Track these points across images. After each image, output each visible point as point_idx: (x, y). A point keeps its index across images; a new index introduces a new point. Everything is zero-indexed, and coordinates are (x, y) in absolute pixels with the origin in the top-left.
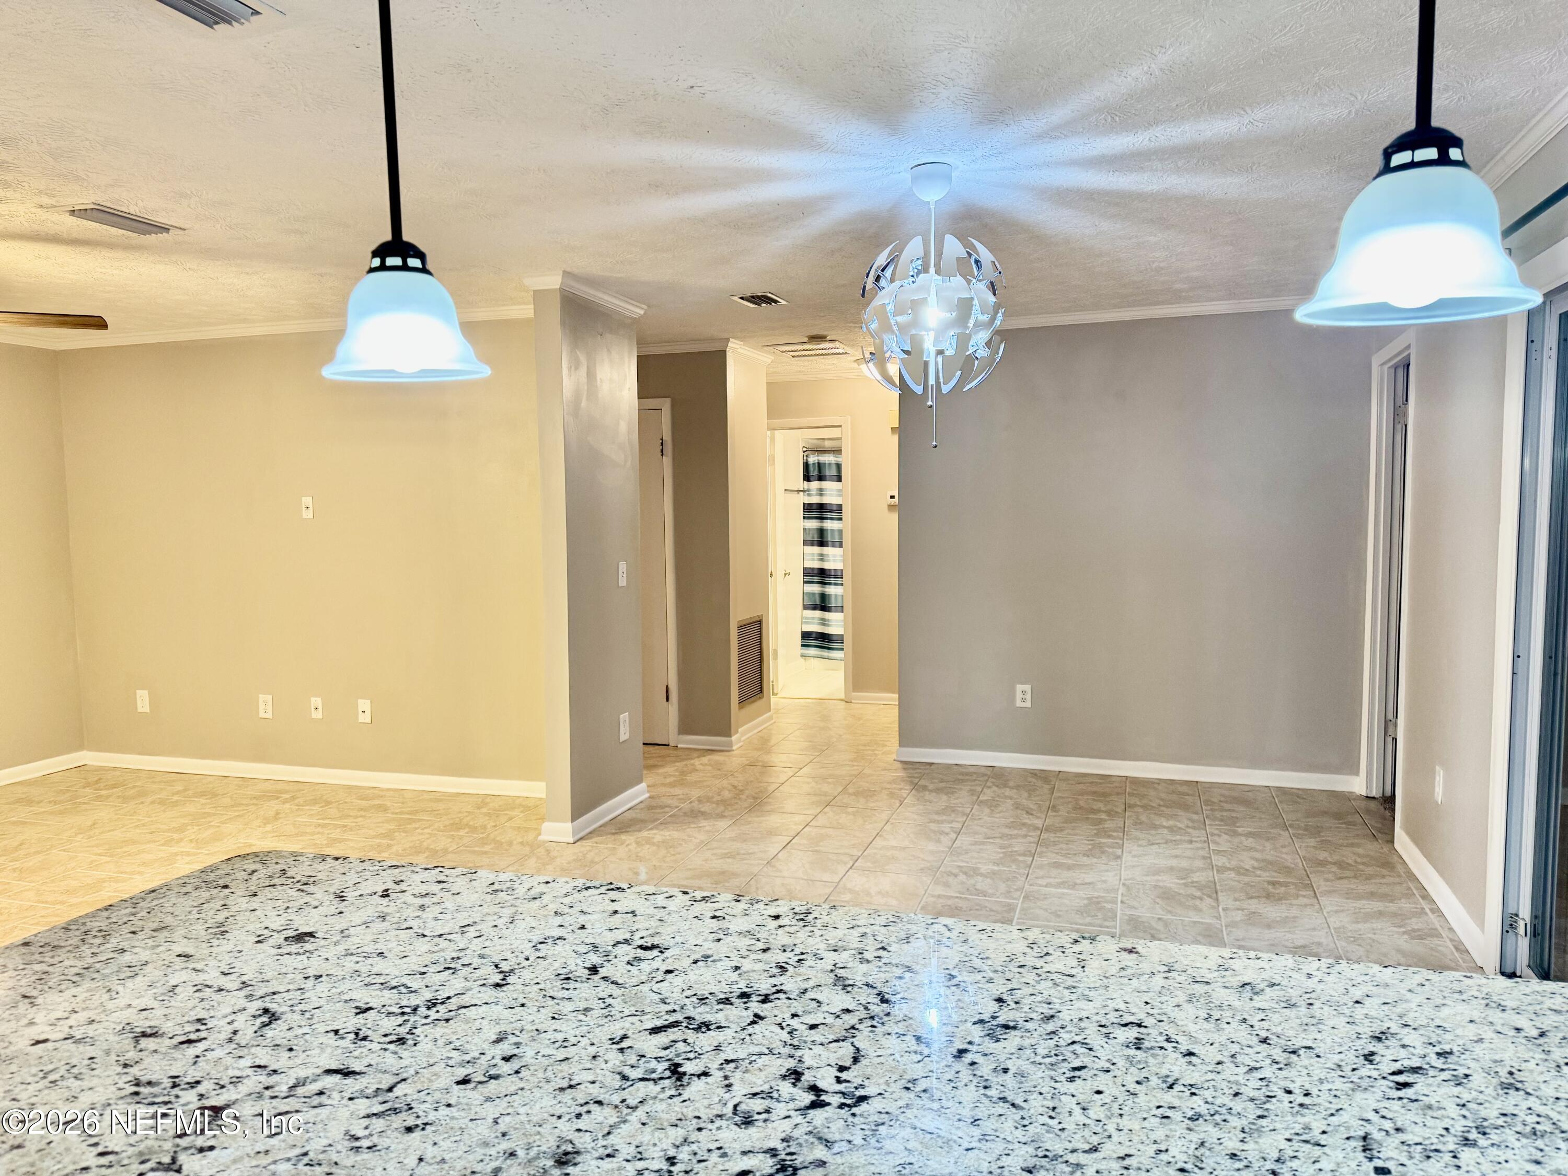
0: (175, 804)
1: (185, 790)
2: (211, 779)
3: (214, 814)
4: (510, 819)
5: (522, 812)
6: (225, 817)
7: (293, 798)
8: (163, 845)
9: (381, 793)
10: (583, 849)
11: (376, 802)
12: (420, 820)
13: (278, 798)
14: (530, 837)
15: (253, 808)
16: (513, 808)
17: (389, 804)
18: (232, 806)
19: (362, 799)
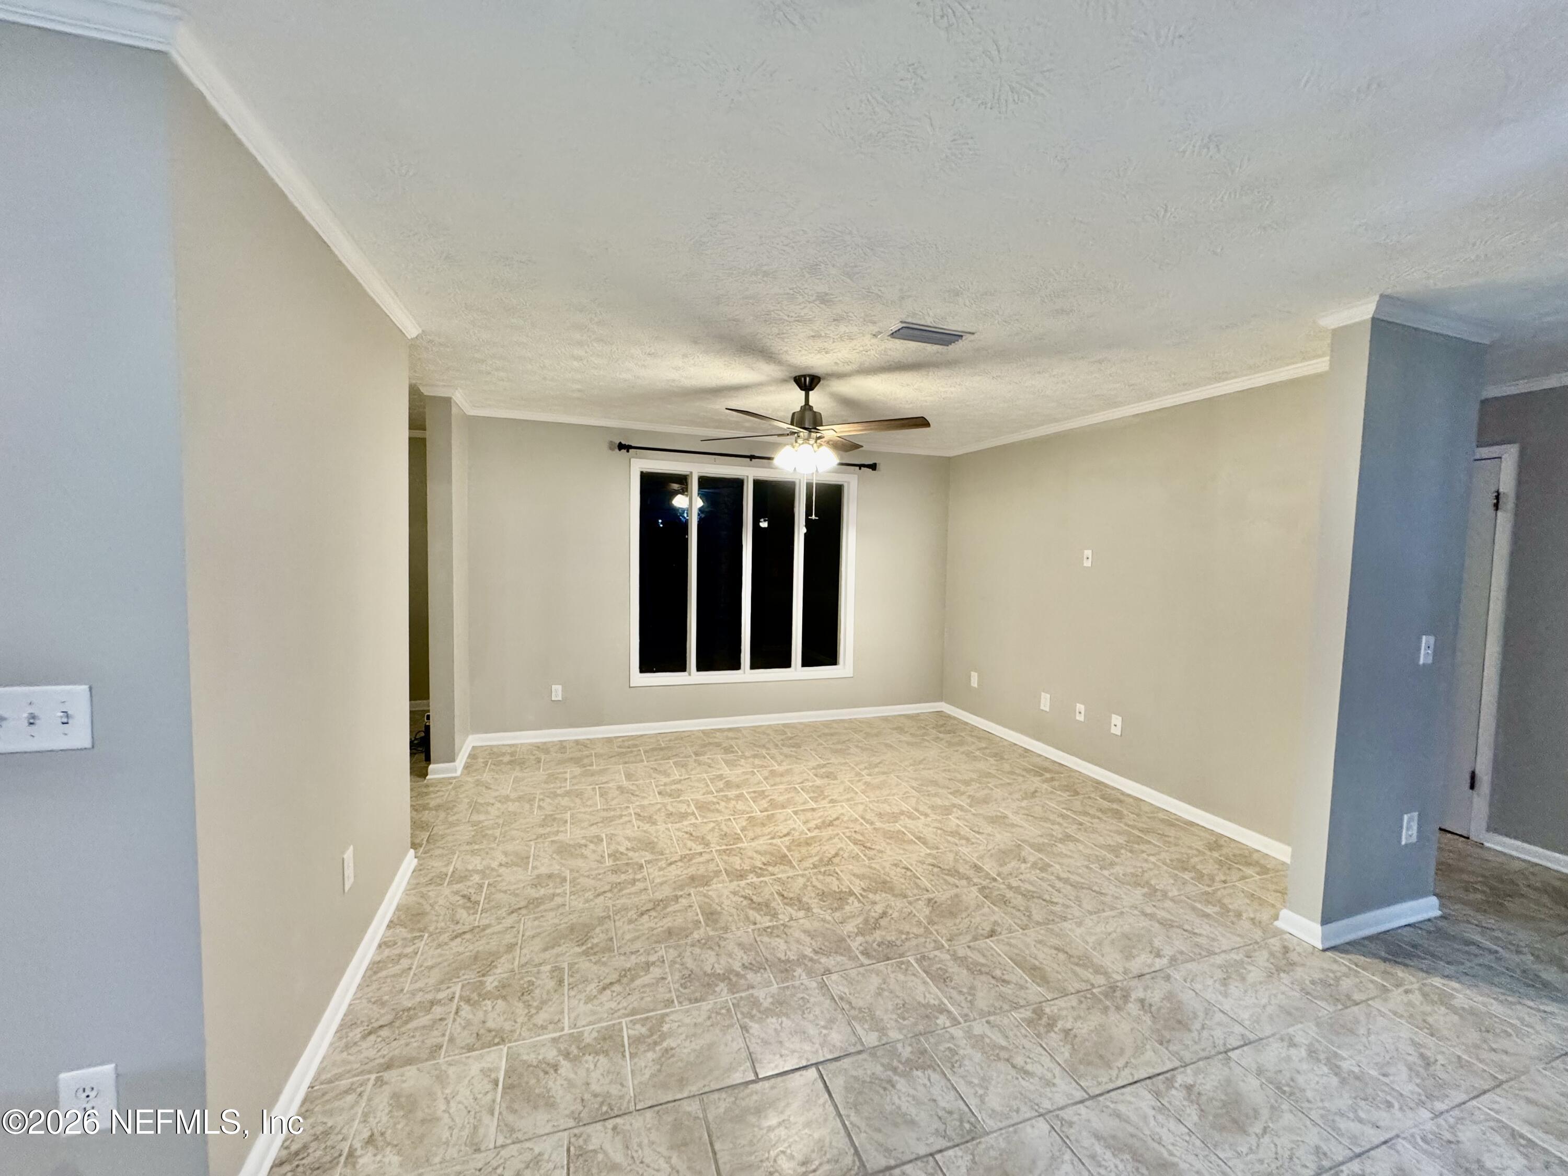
0: (975, 758)
1: (986, 748)
2: (1005, 743)
3: (994, 776)
4: (1243, 878)
5: (1258, 874)
6: (1001, 782)
7: (1052, 779)
8: (951, 793)
9: (1122, 797)
10: (1335, 967)
11: (1115, 806)
12: (1150, 842)
13: (1041, 775)
14: (1265, 916)
15: (1020, 779)
16: (1248, 864)
17: (1125, 812)
18: (1008, 773)
19: (1104, 799)
